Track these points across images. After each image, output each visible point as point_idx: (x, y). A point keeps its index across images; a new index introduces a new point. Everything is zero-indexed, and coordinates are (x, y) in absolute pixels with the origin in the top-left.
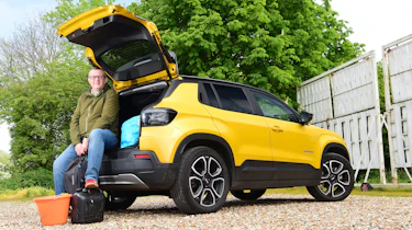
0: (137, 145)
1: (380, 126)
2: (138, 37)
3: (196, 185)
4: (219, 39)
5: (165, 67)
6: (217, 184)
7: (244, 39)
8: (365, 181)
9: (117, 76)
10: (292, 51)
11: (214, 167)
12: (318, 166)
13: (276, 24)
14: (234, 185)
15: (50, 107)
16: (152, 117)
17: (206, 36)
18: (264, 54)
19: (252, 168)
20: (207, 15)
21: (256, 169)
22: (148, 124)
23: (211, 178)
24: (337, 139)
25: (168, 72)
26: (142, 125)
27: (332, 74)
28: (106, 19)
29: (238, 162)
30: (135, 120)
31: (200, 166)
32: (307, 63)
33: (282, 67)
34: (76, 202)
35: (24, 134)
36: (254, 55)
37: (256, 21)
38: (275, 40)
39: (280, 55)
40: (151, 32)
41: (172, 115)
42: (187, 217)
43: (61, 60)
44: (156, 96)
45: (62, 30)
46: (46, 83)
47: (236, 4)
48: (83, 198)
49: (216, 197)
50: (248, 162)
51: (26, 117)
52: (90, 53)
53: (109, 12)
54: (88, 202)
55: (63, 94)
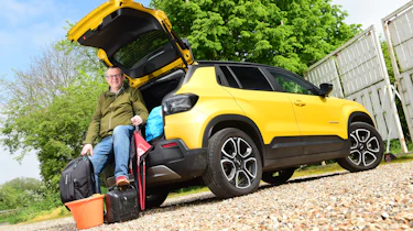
0: (163, 134)
1: (392, 97)
2: (149, 28)
3: (229, 167)
4: (222, 37)
5: (179, 55)
6: (250, 164)
7: (246, 34)
8: (388, 151)
9: (132, 74)
10: (293, 39)
11: (243, 148)
12: (345, 136)
13: (273, 16)
14: (266, 164)
15: (73, 127)
16: (174, 105)
17: (210, 37)
18: (267, 45)
19: (281, 145)
20: (208, 17)
21: (286, 145)
22: (171, 112)
23: (243, 159)
24: (359, 108)
25: (183, 59)
26: (164, 114)
27: (336, 55)
28: (114, 14)
29: (267, 140)
30: (157, 111)
31: (229, 148)
32: (309, 49)
33: (286, 56)
34: (109, 201)
35: (51, 157)
36: (258, 48)
37: (255, 16)
38: (277, 31)
39: (283, 44)
40: (160, 20)
41: (193, 100)
42: (225, 201)
43: (77, 83)
44: (174, 84)
45: (73, 34)
46: (66, 105)
47: (233, 3)
48: (116, 196)
49: (251, 178)
50: (277, 140)
51: (52, 140)
52: (102, 55)
53: (117, 6)
54: (122, 200)
55: (83, 113)
